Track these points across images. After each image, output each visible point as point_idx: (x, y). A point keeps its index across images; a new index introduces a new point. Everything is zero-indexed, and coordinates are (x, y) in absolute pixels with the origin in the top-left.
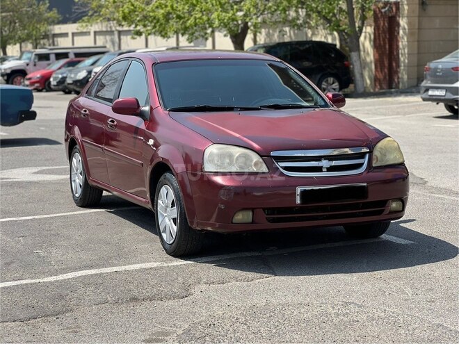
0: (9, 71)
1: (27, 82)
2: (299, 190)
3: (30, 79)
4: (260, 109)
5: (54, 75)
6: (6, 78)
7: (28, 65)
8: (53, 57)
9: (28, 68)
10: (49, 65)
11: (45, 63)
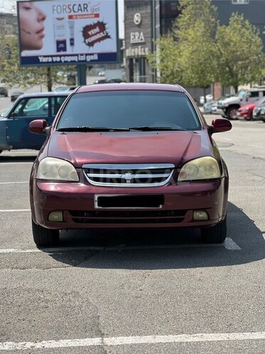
0: (227, 105)
1: (238, 114)
2: (96, 197)
3: (240, 111)
4: (129, 131)
5: (255, 108)
6: (225, 110)
7: (241, 100)
8: (261, 94)
9: (242, 102)
10: (257, 100)
11: (255, 98)
